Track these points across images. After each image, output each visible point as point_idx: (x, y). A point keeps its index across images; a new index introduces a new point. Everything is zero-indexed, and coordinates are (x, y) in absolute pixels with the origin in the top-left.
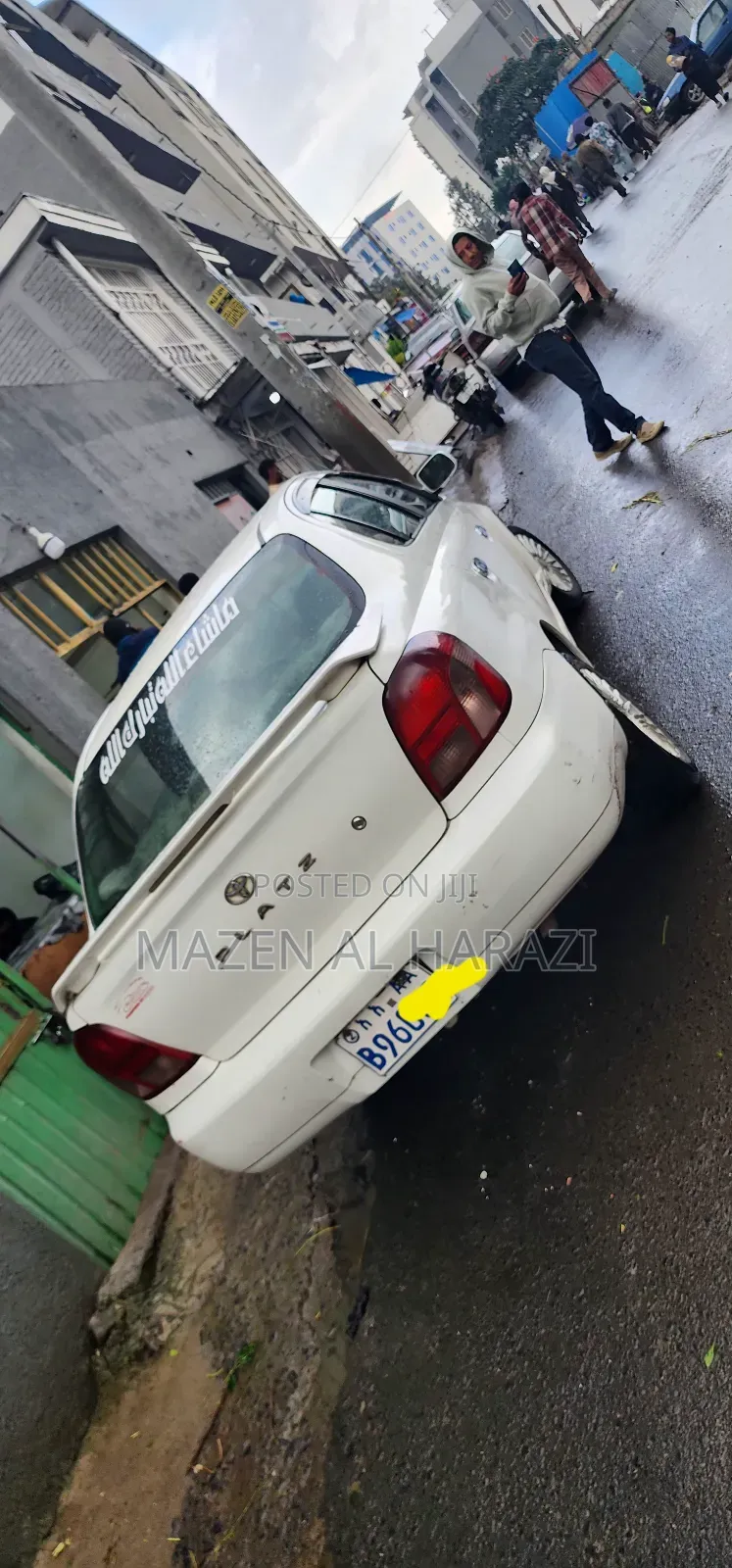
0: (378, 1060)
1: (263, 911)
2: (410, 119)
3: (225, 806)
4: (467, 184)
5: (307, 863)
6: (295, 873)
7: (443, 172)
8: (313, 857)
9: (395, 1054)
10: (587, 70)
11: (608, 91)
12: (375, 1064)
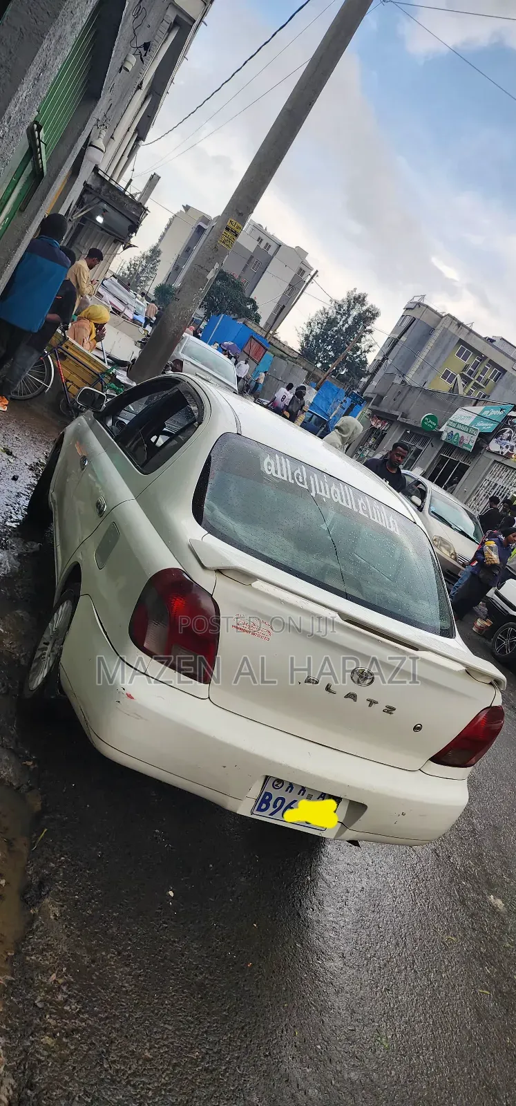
0: (264, 806)
1: (352, 696)
2: (183, 210)
3: (417, 650)
4: (160, 261)
5: (390, 710)
6: (382, 706)
7: (160, 241)
8: (393, 712)
9: (271, 814)
10: (261, 344)
11: (253, 360)
12: (261, 805)
